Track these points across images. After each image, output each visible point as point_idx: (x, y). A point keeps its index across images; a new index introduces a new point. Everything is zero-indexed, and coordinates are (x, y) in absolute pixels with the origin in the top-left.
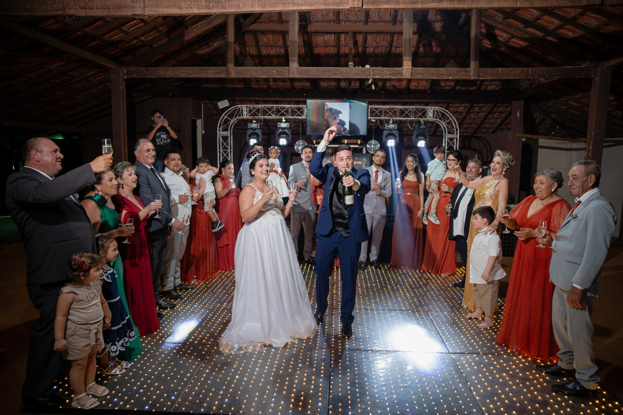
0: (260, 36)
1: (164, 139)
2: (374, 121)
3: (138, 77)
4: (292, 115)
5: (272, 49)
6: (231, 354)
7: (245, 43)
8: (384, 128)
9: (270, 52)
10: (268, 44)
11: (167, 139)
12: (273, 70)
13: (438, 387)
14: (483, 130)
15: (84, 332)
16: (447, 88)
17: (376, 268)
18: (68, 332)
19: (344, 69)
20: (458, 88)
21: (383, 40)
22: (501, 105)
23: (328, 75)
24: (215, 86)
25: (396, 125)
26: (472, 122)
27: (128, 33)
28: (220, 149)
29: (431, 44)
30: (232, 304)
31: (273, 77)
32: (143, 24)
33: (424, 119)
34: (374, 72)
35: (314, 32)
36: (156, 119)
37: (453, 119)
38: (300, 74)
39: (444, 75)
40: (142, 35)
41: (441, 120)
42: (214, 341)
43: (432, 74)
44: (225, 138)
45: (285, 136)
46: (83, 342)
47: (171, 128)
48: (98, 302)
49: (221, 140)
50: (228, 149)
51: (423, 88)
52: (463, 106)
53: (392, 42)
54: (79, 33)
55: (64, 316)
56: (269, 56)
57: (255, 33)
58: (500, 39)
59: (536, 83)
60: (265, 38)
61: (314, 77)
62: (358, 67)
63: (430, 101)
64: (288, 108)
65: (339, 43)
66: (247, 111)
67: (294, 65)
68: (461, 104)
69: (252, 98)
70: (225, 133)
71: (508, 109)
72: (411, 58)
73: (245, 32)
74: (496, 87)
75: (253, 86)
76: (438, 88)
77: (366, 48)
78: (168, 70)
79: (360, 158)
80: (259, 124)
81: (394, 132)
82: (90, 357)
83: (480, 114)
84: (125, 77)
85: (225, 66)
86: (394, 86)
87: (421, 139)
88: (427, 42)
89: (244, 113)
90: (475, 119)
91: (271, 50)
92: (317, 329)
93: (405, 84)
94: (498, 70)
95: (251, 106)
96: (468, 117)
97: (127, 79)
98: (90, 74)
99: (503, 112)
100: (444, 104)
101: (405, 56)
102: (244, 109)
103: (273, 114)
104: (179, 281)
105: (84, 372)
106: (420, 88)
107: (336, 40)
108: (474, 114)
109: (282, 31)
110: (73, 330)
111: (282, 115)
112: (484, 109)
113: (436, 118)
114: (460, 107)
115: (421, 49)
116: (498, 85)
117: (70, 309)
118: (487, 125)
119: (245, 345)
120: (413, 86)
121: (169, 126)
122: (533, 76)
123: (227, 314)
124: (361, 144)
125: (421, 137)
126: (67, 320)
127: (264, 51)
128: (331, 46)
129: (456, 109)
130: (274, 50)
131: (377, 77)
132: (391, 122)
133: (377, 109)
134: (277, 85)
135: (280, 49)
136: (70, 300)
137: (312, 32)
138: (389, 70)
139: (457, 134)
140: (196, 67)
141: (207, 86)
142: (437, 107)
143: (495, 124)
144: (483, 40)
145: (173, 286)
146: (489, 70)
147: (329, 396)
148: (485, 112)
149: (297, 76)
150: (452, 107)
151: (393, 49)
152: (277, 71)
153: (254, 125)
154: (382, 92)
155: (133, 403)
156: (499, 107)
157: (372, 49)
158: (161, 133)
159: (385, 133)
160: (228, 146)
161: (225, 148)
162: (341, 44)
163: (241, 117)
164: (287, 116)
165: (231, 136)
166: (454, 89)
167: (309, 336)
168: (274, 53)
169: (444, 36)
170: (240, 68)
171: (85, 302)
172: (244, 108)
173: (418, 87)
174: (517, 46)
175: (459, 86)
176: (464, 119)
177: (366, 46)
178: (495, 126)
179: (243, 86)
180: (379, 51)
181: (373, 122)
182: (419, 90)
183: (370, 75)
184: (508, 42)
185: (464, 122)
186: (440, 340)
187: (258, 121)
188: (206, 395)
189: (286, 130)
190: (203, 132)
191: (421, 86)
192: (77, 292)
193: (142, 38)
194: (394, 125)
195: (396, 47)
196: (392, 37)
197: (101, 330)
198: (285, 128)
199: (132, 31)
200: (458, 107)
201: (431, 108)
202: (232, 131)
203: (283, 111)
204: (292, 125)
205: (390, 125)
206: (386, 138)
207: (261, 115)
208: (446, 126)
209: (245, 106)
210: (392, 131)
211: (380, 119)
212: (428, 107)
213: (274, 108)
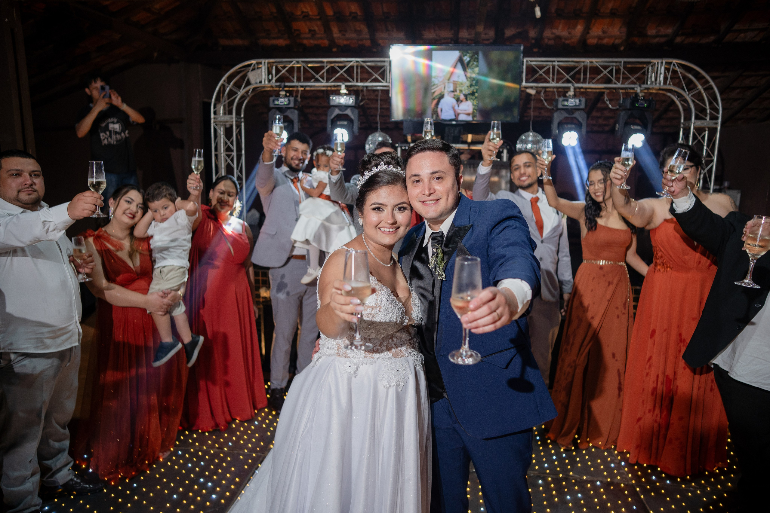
1: (116, 133)
2: (532, 92)
4: (362, 81)
8: (557, 106)
11: (122, 131)
25: (583, 100)
33: (644, 86)
36: (95, 92)
37: (708, 89)
41: (684, 90)
45: (345, 123)
49: (221, 133)
50: (232, 151)
64: (352, 67)
66: (269, 73)
70: (227, 118)
80: (292, 99)
81: (577, 115)
87: (636, 131)
95: (277, 62)
102: (264, 69)
103: (323, 79)
111: (342, 79)
125: (636, 127)
132: (571, 93)
133: (541, 66)
134: (347, 39)
142: (675, 61)
153: (282, 101)
158: (110, 120)
159: (557, 117)
160: (233, 145)
163: (258, 85)
164: (350, 81)
165: (238, 126)
172: (264, 65)
181: (530, 95)
187: (291, 93)
189: (348, 112)
194: (577, 101)
198: (347, 107)
201: (662, 63)
202: (242, 116)
203: (342, 72)
204: (362, 101)
205: (570, 100)
206: (558, 128)
207: (299, 80)
208: (693, 102)
209: (265, 63)
210: (573, 113)
211: (545, 88)
212: (655, 61)
213: (323, 68)
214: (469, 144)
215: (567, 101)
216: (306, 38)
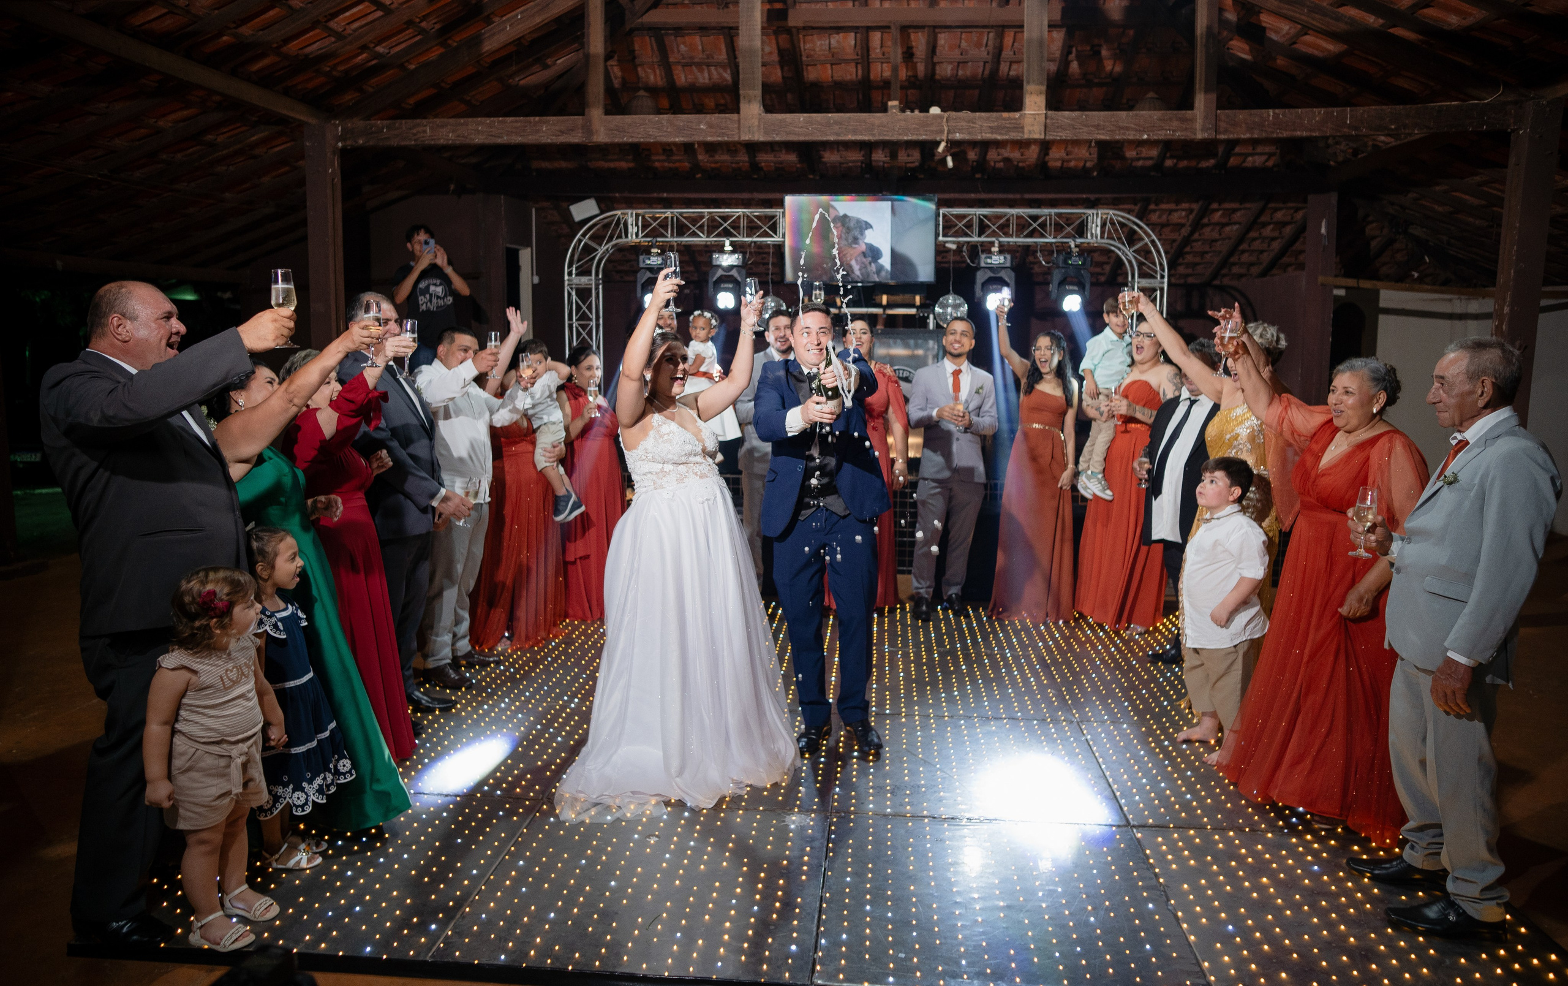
0: (670, 40)
1: (438, 297)
2: (953, 247)
3: (371, 143)
4: (749, 235)
5: (701, 71)
6: (583, 823)
7: (634, 58)
8: (979, 263)
9: (696, 78)
10: (691, 58)
11: (445, 296)
12: (699, 123)
13: (1094, 909)
14: (1236, 270)
15: (216, 762)
16: (1140, 163)
17: (957, 614)
18: (177, 763)
19: (876, 118)
20: (1169, 163)
21: (978, 45)
22: (1281, 205)
23: (838, 134)
24: (564, 164)
25: (1009, 257)
26: (1207, 248)
27: (345, 37)
28: (570, 318)
29: (1099, 53)
30: (592, 702)
31: (701, 139)
32: (379, 13)
33: (1079, 241)
34: (952, 124)
35: (804, 28)
36: (417, 247)
37: (1153, 242)
38: (766, 133)
39: (1127, 129)
40: (379, 43)
41: (1124, 244)
42: (542, 792)
43: (1098, 127)
44: (584, 293)
45: (731, 286)
46: (212, 788)
47: (455, 270)
48: (249, 691)
49: (574, 297)
50: (591, 320)
51: (1081, 164)
52: (1183, 210)
53: (999, 49)
54: (225, 38)
55: (166, 723)
56: (693, 89)
57: (658, 32)
58: (1274, 37)
59: (1369, 149)
60: (684, 43)
61: (802, 138)
62: (912, 111)
63: (1097, 196)
64: (739, 217)
65: (868, 55)
66: (637, 225)
67: (752, 110)
68: (1177, 203)
69: (655, 195)
70: (584, 280)
71: (1299, 215)
72: (1044, 88)
73: (632, 30)
74: (1267, 161)
75: (657, 164)
76: (1118, 165)
77: (934, 65)
78: (442, 126)
79: (920, 341)
80: (666, 258)
81: (1003, 274)
82: (231, 822)
83: (1228, 229)
84: (340, 144)
85: (583, 114)
86: (1007, 160)
87: (1072, 292)
88: (1088, 48)
89: (630, 230)
90: (1216, 241)
91: (699, 75)
92: (798, 763)
93: (1035, 156)
94: (1265, 115)
95: (648, 213)
96: (1196, 236)
97: (343, 150)
98: (253, 138)
99: (1284, 224)
100: (1135, 204)
101: (1028, 83)
102: (631, 221)
103: (702, 231)
104: (464, 645)
105: (216, 858)
106: (1072, 164)
107: (858, 47)
108: (1212, 230)
109: (725, 25)
110: (187, 757)
111: (727, 233)
112: (1237, 216)
113: (1110, 237)
114: (1176, 210)
115: (1074, 66)
116: (1270, 155)
117: (179, 706)
118: (1245, 258)
119: (617, 801)
120: (1056, 160)
121: (450, 263)
122: (1356, 129)
123: (579, 725)
124: (923, 306)
125: (1071, 287)
126: (174, 732)
127: (682, 78)
128: (847, 62)
129: (1164, 217)
130: (706, 75)
131: (958, 136)
132: (995, 249)
133: (961, 217)
134: (716, 162)
135: (721, 70)
136: (181, 686)
137: (798, 29)
138: (988, 119)
139: (1162, 277)
140: (511, 119)
141: (545, 165)
142: (1111, 212)
143: (1265, 254)
144: (1231, 39)
145: (450, 655)
146: (1241, 115)
147: (818, 928)
148: (1239, 223)
149: (759, 137)
150: (1154, 211)
151: (1004, 68)
152: (710, 126)
153: (655, 261)
154: (978, 176)
155: (335, 938)
156: (1276, 210)
157: (950, 67)
158: (431, 281)
159: (981, 277)
160: (591, 312)
161: (583, 317)
162: (873, 55)
163: (623, 240)
164: (735, 236)
165: (597, 289)
166: (1159, 166)
167: (778, 779)
168: (707, 81)
169: (1131, 32)
170: (618, 118)
171: (218, 690)
172: (630, 217)
173: (1069, 161)
174: (1316, 53)
175: (1172, 157)
176: (1187, 241)
177: (936, 60)
178: (1266, 258)
179: (631, 165)
180: (968, 73)
181: (950, 249)
182: (1070, 168)
183: (942, 132)
184: (1295, 43)
185: (1188, 249)
186: (1108, 792)
188: (515, 922)
189: (734, 273)
190: (536, 280)
191: (1075, 159)
192: (195, 667)
193: (380, 49)
194: (1002, 258)
195: (1011, 63)
196: (1001, 36)
197: (258, 757)
198: (732, 267)
199: (355, 30)
200: (1171, 211)
201: (1097, 214)
202: (600, 276)
203: (726, 225)
204: (749, 259)
205: (993, 257)
206: (982, 289)
207: (672, 235)
208: (1135, 258)
209: (632, 214)
210: (998, 273)
211: (968, 243)
212: (1089, 212)
213: (703, 217)
214: (885, 308)
215: (991, 258)
216: (658, 161)
